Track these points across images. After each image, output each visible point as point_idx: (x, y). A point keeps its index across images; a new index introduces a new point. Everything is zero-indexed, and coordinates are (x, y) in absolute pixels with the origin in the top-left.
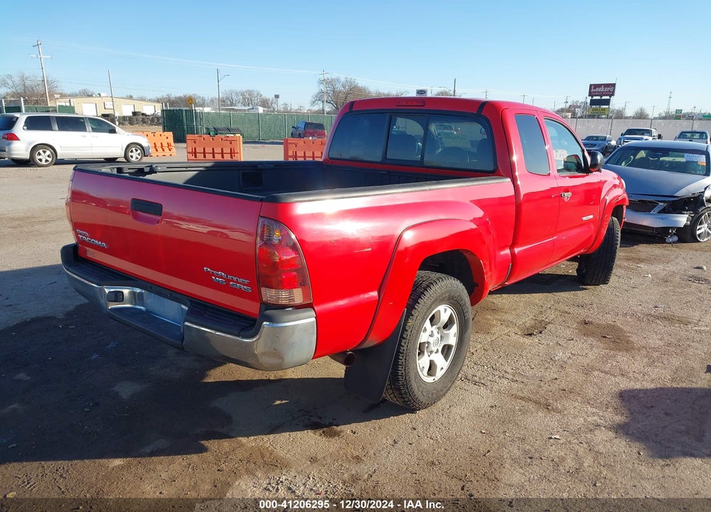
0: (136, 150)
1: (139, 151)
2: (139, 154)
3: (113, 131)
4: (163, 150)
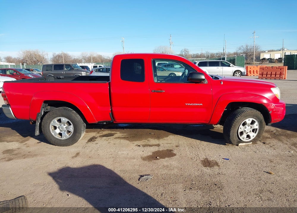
0: (238, 73)
1: (239, 74)
2: (239, 75)
3: (229, 66)
4: (254, 73)
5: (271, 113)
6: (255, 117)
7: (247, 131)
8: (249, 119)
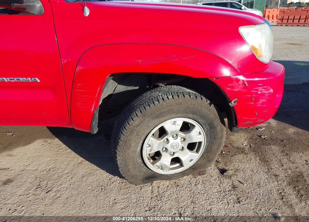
3: (241, 9)
4: (273, 19)
5: (236, 104)
6: (191, 116)
7: (171, 150)
8: (173, 120)
